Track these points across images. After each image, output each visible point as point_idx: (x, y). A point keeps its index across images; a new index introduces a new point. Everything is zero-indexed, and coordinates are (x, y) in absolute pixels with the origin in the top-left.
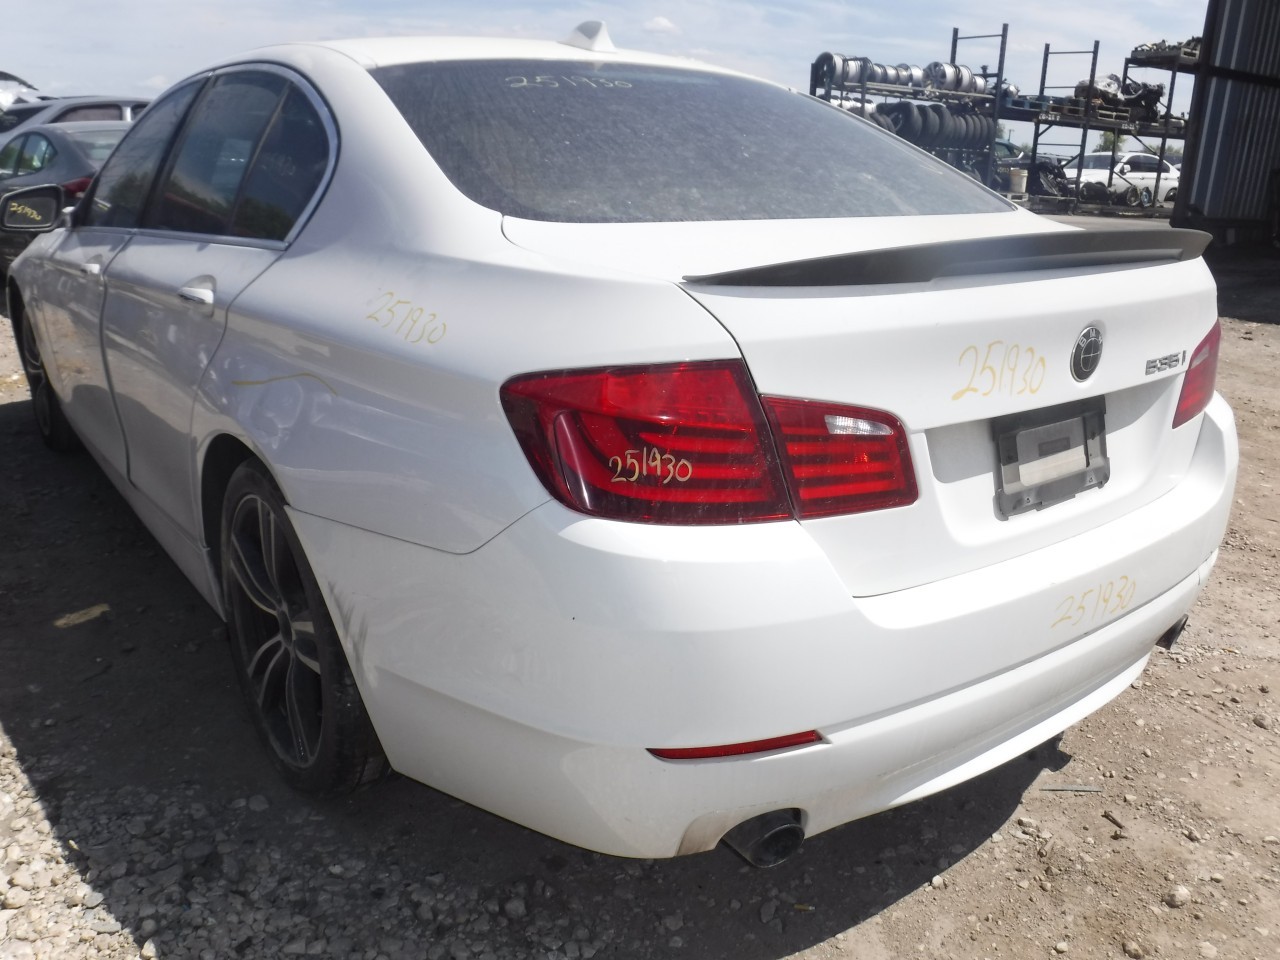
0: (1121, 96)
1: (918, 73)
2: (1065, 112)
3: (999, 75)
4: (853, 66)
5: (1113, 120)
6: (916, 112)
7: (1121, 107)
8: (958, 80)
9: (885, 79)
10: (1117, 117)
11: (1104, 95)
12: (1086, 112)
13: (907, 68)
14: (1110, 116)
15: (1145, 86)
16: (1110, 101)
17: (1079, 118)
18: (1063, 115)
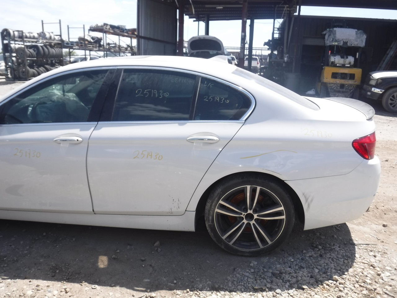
0: (92, 41)
1: (36, 36)
2: (80, 46)
3: (61, 36)
4: (16, 33)
5: (91, 47)
6: (40, 48)
7: (93, 44)
8: (51, 37)
9: (26, 37)
10: (93, 47)
11: (87, 40)
12: (85, 46)
13: (32, 33)
14: (90, 47)
15: (97, 38)
16: (90, 42)
17: (83, 47)
18: (79, 47)
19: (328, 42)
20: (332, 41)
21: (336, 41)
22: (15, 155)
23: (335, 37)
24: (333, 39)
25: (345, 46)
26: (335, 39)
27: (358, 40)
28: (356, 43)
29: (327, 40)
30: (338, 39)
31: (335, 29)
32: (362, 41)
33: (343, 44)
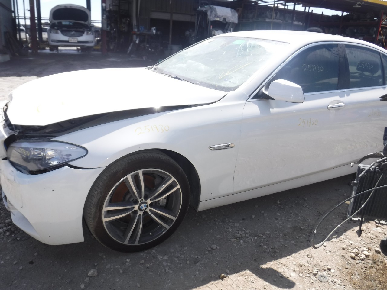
19: (211, 17)
20: (215, 16)
21: (218, 17)
22: (299, 125)
23: (216, 13)
24: (215, 15)
25: (224, 22)
26: (217, 16)
27: (234, 17)
28: (232, 20)
29: (210, 16)
30: (219, 16)
31: (215, 7)
32: (236, 18)
33: (223, 20)
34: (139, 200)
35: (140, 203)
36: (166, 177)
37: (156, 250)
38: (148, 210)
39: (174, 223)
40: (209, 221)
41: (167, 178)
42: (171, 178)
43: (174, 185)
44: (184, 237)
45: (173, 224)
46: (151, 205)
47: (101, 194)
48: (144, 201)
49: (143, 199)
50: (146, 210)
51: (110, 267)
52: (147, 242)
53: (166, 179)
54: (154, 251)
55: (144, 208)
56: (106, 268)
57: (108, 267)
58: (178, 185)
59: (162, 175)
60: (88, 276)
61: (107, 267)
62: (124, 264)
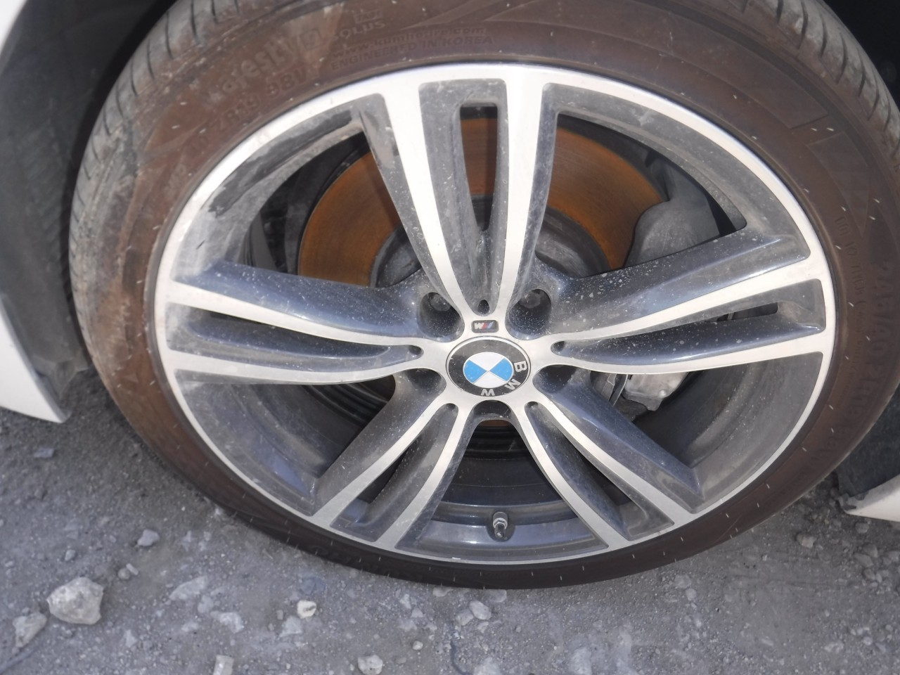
34: (469, 317)
35: (467, 335)
36: (755, 222)
37: (494, 612)
38: (517, 402)
39: (663, 532)
40: (875, 554)
41: (767, 240)
42: (801, 252)
43: (789, 311)
44: (691, 595)
45: (655, 535)
46: (554, 378)
47: (132, 170)
48: (503, 334)
49: (499, 314)
50: (502, 398)
51: (197, 600)
52: (455, 559)
53: (748, 242)
54: (480, 609)
55: (489, 381)
56: (172, 596)
57: (183, 596)
58: (822, 324)
59: (730, 199)
60: (44, 609)
61: (182, 593)
62: (274, 615)
